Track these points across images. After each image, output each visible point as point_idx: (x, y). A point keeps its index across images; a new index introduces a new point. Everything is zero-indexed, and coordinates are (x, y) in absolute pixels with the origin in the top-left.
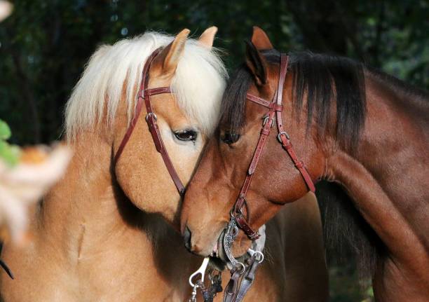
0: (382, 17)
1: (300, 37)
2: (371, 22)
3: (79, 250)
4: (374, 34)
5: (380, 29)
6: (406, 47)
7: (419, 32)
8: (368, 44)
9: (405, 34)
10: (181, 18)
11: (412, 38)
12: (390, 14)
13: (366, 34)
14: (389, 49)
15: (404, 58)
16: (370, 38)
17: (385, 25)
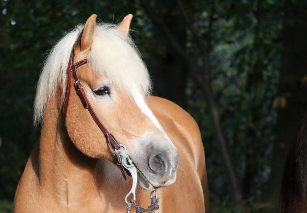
0: (213, 11)
1: (150, 26)
2: (205, 14)
3: (67, 199)
4: (207, 24)
5: (212, 20)
6: (232, 34)
7: (241, 22)
8: (202, 31)
9: (230, 23)
10: (59, 14)
11: (237, 27)
12: (220, 8)
13: (201, 23)
14: (218, 35)
15: (230, 43)
16: (204, 27)
17: (215, 16)
